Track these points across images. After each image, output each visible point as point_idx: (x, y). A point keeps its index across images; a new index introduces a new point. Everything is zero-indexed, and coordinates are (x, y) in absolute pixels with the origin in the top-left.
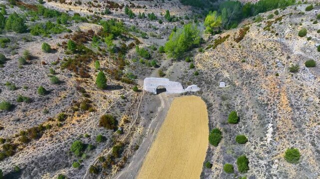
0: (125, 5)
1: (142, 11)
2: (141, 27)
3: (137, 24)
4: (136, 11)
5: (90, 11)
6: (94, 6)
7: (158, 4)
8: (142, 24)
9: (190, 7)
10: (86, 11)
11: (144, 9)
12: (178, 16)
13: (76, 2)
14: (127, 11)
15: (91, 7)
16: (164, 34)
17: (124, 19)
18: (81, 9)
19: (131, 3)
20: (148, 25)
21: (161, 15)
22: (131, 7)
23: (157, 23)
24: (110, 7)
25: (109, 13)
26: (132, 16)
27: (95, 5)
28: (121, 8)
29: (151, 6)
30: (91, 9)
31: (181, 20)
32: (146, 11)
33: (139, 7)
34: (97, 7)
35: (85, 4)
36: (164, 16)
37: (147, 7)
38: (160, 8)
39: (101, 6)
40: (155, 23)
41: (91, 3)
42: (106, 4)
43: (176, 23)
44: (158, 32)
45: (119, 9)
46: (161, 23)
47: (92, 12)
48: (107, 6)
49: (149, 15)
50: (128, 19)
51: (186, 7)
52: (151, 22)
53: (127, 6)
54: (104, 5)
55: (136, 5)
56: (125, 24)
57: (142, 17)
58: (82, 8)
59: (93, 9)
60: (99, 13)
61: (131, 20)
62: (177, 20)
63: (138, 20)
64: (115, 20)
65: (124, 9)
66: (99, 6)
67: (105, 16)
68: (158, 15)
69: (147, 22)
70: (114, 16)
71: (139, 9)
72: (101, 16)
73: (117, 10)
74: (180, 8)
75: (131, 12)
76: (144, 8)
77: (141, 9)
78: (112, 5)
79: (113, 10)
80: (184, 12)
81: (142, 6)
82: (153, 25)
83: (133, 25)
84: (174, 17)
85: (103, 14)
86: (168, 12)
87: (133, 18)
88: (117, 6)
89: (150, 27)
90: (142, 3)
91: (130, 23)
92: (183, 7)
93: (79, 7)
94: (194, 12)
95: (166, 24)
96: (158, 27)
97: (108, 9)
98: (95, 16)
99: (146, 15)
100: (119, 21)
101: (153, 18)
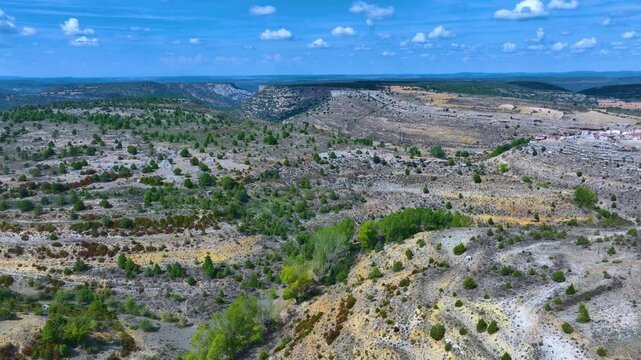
0: (121, 247)
1: (157, 258)
2: (149, 299)
3: (142, 291)
4: (143, 260)
5: (39, 268)
6: (52, 256)
7: (192, 240)
8: (153, 291)
9: (259, 237)
10: (30, 268)
11: (163, 252)
12: (232, 262)
13: (10, 251)
14: (123, 260)
15: (44, 257)
16: (196, 313)
17: (114, 280)
18: (20, 265)
19: (134, 243)
20: (165, 290)
21: (197, 263)
22: (133, 249)
23: (185, 284)
24: (86, 255)
25: (82, 269)
26: (132, 271)
27: (55, 253)
28: (112, 254)
29: (178, 246)
30: (43, 263)
31: (237, 273)
32: (165, 256)
33: (151, 249)
34: (58, 257)
35: (31, 252)
36: (201, 265)
37: (169, 247)
38: (194, 247)
39: (67, 254)
40: (181, 287)
41: (44, 249)
42: (79, 249)
43: (225, 280)
44: (183, 307)
45: (106, 257)
46: (193, 283)
47: (45, 269)
48: (81, 254)
49: (169, 267)
50: (124, 281)
51: (250, 239)
52: (172, 284)
53: (126, 249)
54: (75, 252)
55: (146, 245)
56: (114, 293)
57: (156, 272)
58: (22, 262)
59: (48, 262)
60: (60, 272)
61: (130, 282)
62: (229, 273)
63: (145, 282)
64: (94, 284)
65: (118, 255)
66: (64, 254)
67: (72, 277)
68: (191, 263)
69: (164, 284)
70: (94, 275)
71: (150, 255)
72: (62, 277)
73: (102, 261)
74: (238, 243)
75: (132, 262)
76: (161, 250)
77: (154, 254)
78: (92, 250)
79: (94, 259)
80: (244, 252)
81: (157, 246)
82: (176, 292)
83: (133, 293)
84: (223, 265)
85: (68, 272)
86: (208, 259)
87: (134, 277)
88: (104, 251)
89: (168, 296)
90: (158, 239)
91: (125, 289)
92: (243, 240)
93: (16, 260)
94: (266, 248)
95: (202, 286)
96: (185, 293)
97: (82, 259)
98: (49, 279)
99: (164, 268)
100: (101, 287)
101: (178, 272)
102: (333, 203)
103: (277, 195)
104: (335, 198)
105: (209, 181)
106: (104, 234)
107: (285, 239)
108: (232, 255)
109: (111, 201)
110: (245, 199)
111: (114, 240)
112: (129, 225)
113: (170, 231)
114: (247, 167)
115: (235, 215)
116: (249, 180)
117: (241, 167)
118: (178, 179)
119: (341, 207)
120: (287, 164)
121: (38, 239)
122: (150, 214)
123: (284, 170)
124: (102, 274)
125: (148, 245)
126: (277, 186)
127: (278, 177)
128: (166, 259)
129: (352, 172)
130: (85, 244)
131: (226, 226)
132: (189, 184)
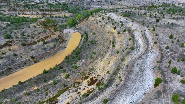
1: (56, 15)
4: (54, 16)
8: (57, 20)
23: (62, 19)
28: (48, 15)
33: (54, 14)
46: (63, 18)
55: (53, 14)
68: (62, 16)
78: (45, 14)
80: (70, 15)
85: (42, 17)
86: (65, 15)
88: (46, 14)
89: (60, 20)
90: (55, 13)
92: (69, 13)
94: (73, 15)
102: (84, 9)
103: (73, 7)
104: (84, 8)
105: (60, 4)
106: (45, 12)
109: (44, 7)
110: (68, 7)
111: (47, 13)
112: (49, 10)
113: (56, 12)
114: (66, 2)
115: (67, 10)
116: (67, 4)
117: (65, 2)
118: (54, 4)
119: (85, 9)
120: (74, 1)
122: (52, 9)
123: (73, 3)
126: (73, 5)
127: (73, 4)
129: (87, 3)
130: (43, 13)
131: (66, 11)
132: (56, 4)
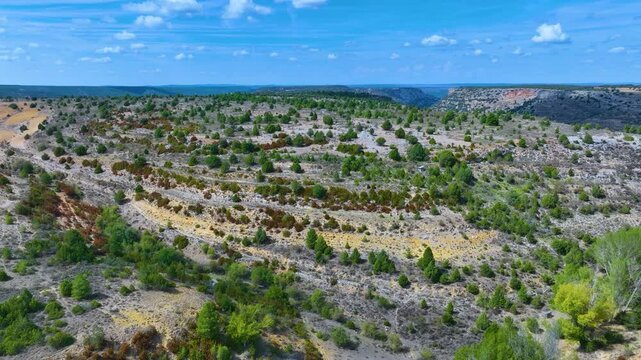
0: (312, 221)
2: (344, 295)
3: (334, 283)
5: (217, 233)
6: (233, 220)
7: (402, 224)
9: (494, 233)
10: (207, 231)
11: (364, 235)
12: (460, 263)
13: (190, 208)
14: (313, 237)
15: (223, 221)
16: (413, 332)
17: (300, 262)
18: (198, 226)
19: (327, 217)
20: (366, 288)
21: (410, 257)
22: (326, 226)
24: (270, 225)
25: (264, 241)
26: (324, 254)
27: (236, 217)
29: (383, 229)
30: (221, 227)
31: (469, 279)
32: (366, 241)
34: (238, 222)
35: (211, 213)
36: (416, 260)
37: (371, 229)
38: (406, 234)
39: (249, 221)
40: (387, 287)
41: (225, 211)
42: (263, 216)
43: (453, 289)
44: (393, 317)
45: (293, 230)
47: (222, 235)
48: (265, 222)
49: (372, 255)
50: (311, 265)
51: (482, 234)
52: (376, 281)
53: (317, 224)
54: (257, 219)
56: (299, 279)
57: (353, 260)
58: (201, 223)
59: (228, 227)
60: (238, 241)
61: (319, 268)
62: (458, 279)
63: (338, 271)
64: (276, 263)
65: (306, 231)
66: (245, 220)
67: (251, 249)
69: (364, 278)
70: (277, 251)
71: (346, 235)
72: (240, 248)
73: (287, 234)
74: (466, 238)
75: (323, 242)
76: (361, 231)
77: (351, 236)
79: (278, 232)
81: (356, 226)
82: (381, 292)
83: (322, 283)
84: (448, 266)
87: (325, 262)
91: (313, 277)
93: (195, 219)
95: (419, 291)
96: (395, 298)
97: (264, 229)
98: (225, 248)
99: (364, 256)
100: (284, 268)
101: (384, 265)
107: (534, 242)
108: (461, 253)
121: (221, 198)
124: (286, 252)
125: (345, 223)
128: (367, 245)
